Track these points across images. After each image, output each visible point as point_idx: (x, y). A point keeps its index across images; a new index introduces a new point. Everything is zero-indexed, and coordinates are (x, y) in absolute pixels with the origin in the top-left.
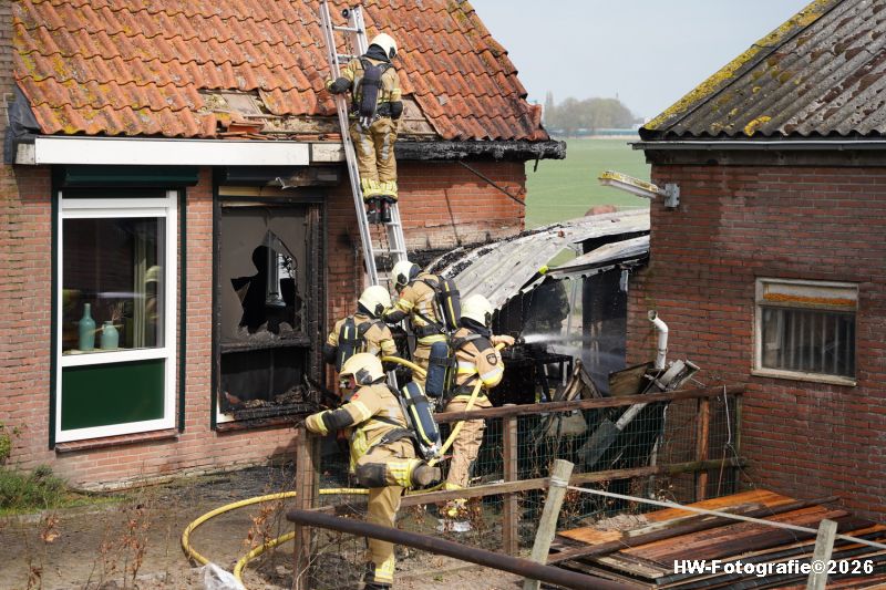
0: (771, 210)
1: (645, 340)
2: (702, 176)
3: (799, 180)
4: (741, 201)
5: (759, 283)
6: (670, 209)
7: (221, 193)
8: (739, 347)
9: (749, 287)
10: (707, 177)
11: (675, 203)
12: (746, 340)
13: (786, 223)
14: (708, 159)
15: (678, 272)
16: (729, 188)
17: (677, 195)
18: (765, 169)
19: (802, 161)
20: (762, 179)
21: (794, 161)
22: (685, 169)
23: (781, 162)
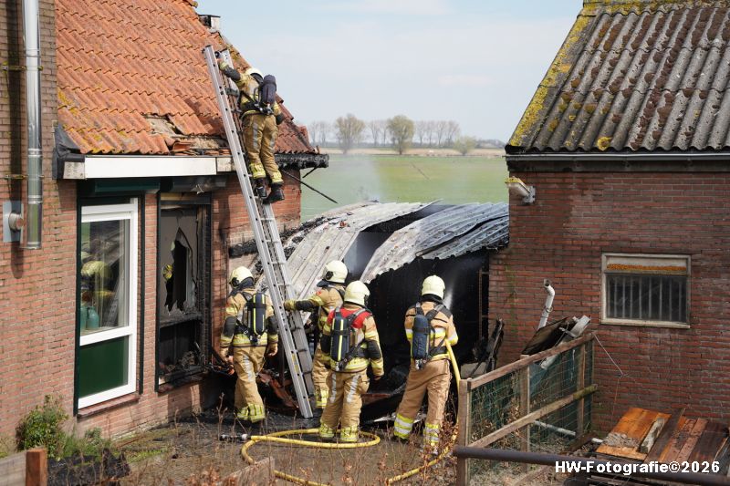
0: (615, 204)
1: (505, 301)
2: (555, 180)
3: (640, 182)
4: (590, 198)
5: (604, 257)
6: (528, 204)
7: (163, 198)
8: (590, 304)
9: (597, 260)
10: (560, 181)
11: (532, 200)
12: (595, 299)
13: (629, 213)
14: (565, 167)
15: (535, 250)
16: (579, 188)
17: (533, 194)
18: (611, 174)
19: (646, 169)
20: (608, 182)
21: (639, 169)
22: (540, 175)
23: (628, 169)
